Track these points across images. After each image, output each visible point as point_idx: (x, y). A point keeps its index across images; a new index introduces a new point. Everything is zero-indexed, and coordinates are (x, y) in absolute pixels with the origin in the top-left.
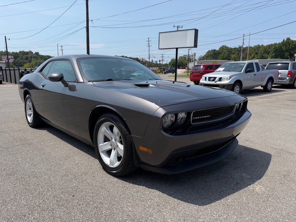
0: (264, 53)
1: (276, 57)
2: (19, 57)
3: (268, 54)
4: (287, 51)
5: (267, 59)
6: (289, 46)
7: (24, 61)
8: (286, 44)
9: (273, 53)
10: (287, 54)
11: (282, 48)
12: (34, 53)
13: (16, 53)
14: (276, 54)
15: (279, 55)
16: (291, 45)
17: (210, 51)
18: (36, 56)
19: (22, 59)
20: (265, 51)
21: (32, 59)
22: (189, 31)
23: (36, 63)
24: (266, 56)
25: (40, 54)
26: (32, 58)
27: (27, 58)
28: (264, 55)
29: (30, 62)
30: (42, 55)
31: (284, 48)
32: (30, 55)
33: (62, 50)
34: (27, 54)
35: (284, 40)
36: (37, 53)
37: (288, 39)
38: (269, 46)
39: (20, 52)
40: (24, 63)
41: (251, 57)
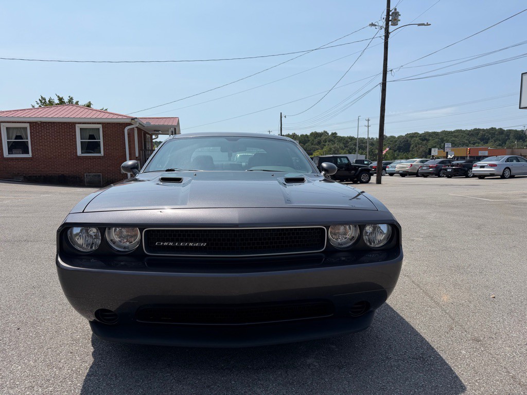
2: (309, 141)
7: (315, 146)
12: (330, 134)
13: (306, 135)
18: (333, 138)
19: (312, 144)
21: (326, 144)
23: (331, 149)
25: (338, 135)
26: (326, 142)
27: (319, 143)
29: (322, 148)
30: (342, 136)
32: (323, 138)
33: (368, 126)
34: (321, 136)
36: (334, 134)
39: (312, 134)
40: (314, 150)
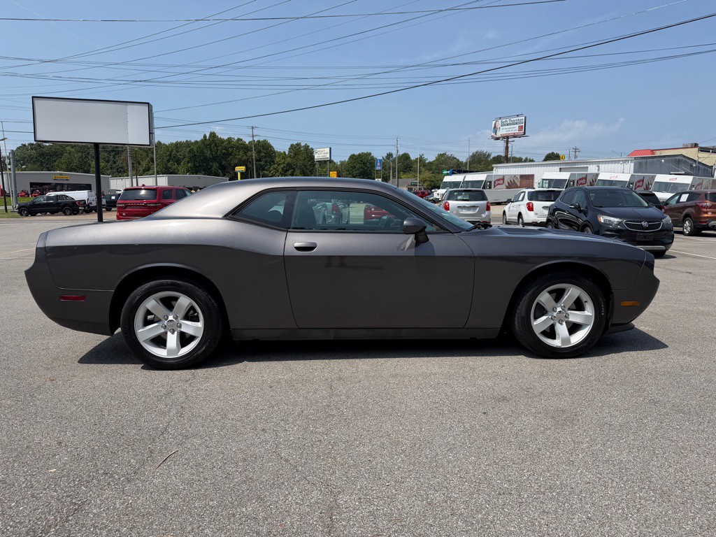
0: (168, 161)
1: (195, 170)
3: (179, 164)
4: (214, 159)
5: (177, 174)
6: (217, 150)
8: (210, 145)
9: (188, 162)
10: (215, 166)
11: (203, 153)
14: (194, 164)
15: (200, 166)
16: (219, 148)
17: (25, 145)
20: (170, 155)
22: (130, 107)
24: (174, 167)
28: (169, 165)
31: (208, 153)
35: (205, 136)
37: (213, 135)
38: (178, 146)
41: (141, 169)
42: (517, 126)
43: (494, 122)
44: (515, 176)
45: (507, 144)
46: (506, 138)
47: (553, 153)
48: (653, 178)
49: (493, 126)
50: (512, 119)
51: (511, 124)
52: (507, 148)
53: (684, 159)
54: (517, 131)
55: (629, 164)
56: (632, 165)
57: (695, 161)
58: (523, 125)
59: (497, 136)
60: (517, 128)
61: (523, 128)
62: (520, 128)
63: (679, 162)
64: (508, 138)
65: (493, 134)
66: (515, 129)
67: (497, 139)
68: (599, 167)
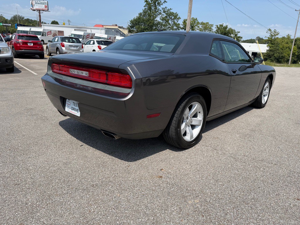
42: (44, 5)
43: (31, 1)
44: (56, 31)
45: (40, 14)
46: (39, 11)
47: (55, 21)
48: (115, 38)
49: (31, 3)
50: (41, 1)
51: (40, 4)
52: (40, 16)
53: (118, 31)
54: (44, 8)
55: (103, 31)
56: (104, 31)
57: (121, 32)
58: (47, 5)
59: (34, 9)
60: (44, 6)
61: (47, 7)
62: (46, 7)
63: (117, 31)
64: (40, 10)
65: (31, 7)
66: (42, 7)
67: (34, 10)
68: (91, 30)
